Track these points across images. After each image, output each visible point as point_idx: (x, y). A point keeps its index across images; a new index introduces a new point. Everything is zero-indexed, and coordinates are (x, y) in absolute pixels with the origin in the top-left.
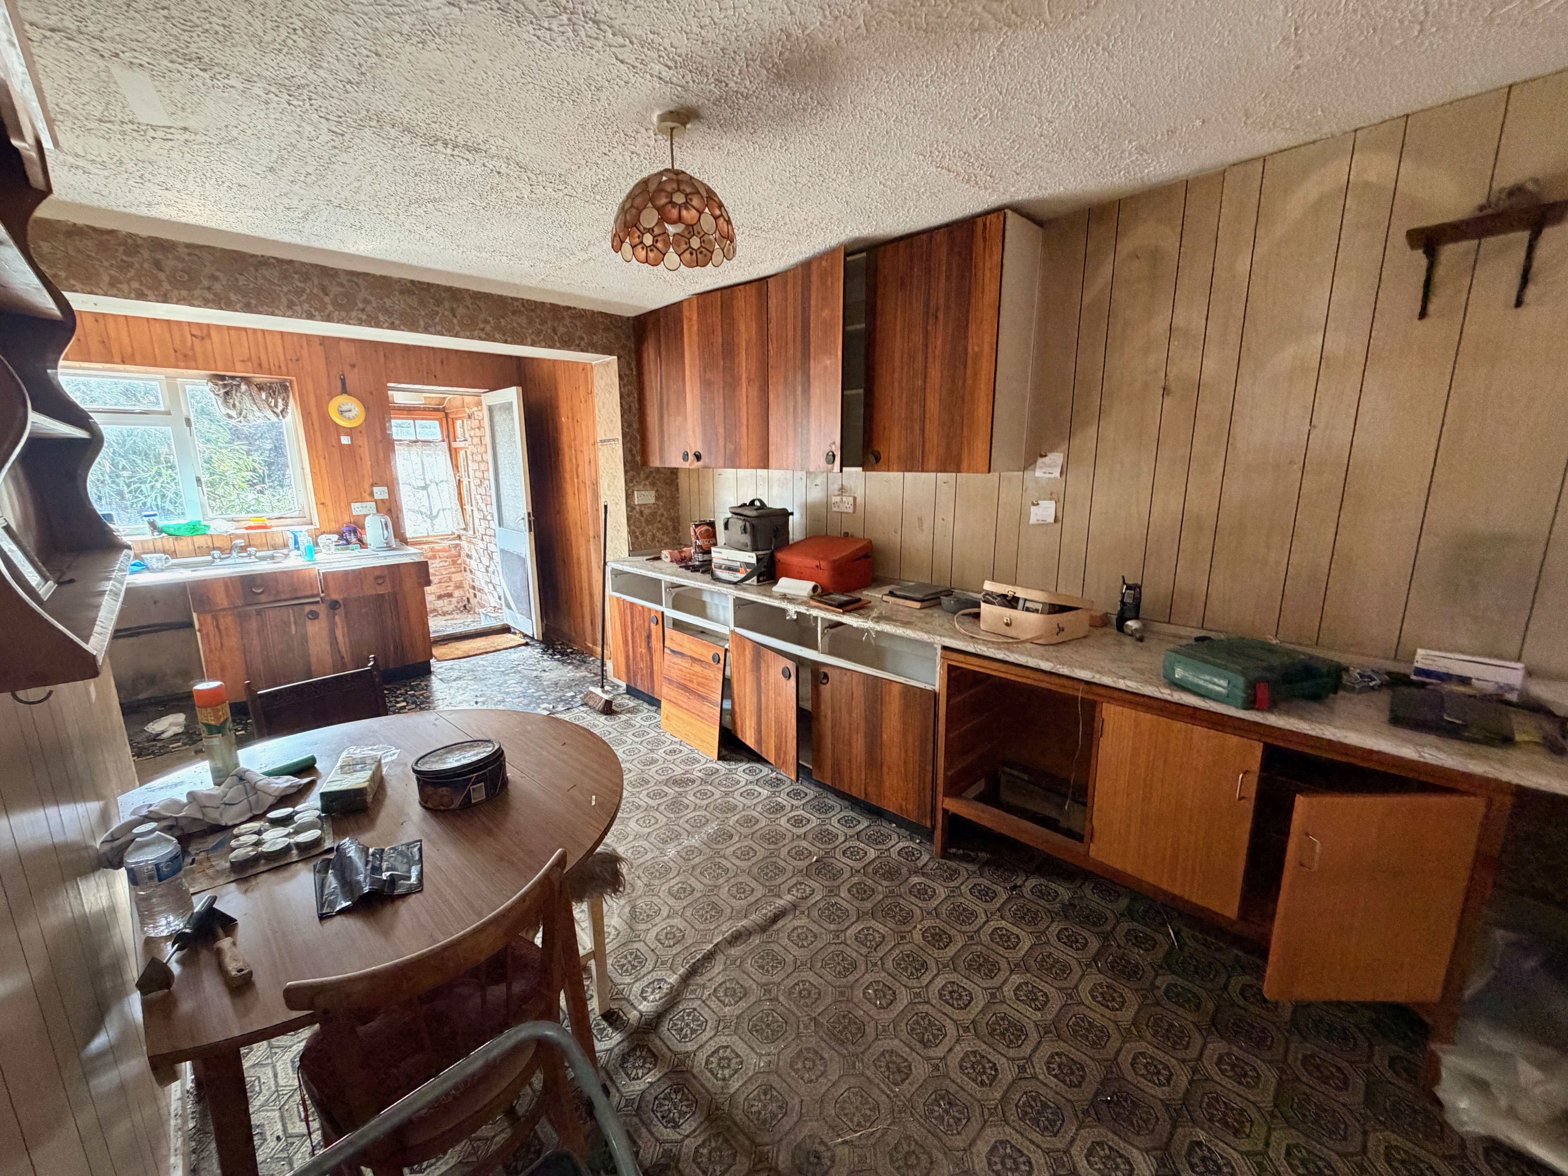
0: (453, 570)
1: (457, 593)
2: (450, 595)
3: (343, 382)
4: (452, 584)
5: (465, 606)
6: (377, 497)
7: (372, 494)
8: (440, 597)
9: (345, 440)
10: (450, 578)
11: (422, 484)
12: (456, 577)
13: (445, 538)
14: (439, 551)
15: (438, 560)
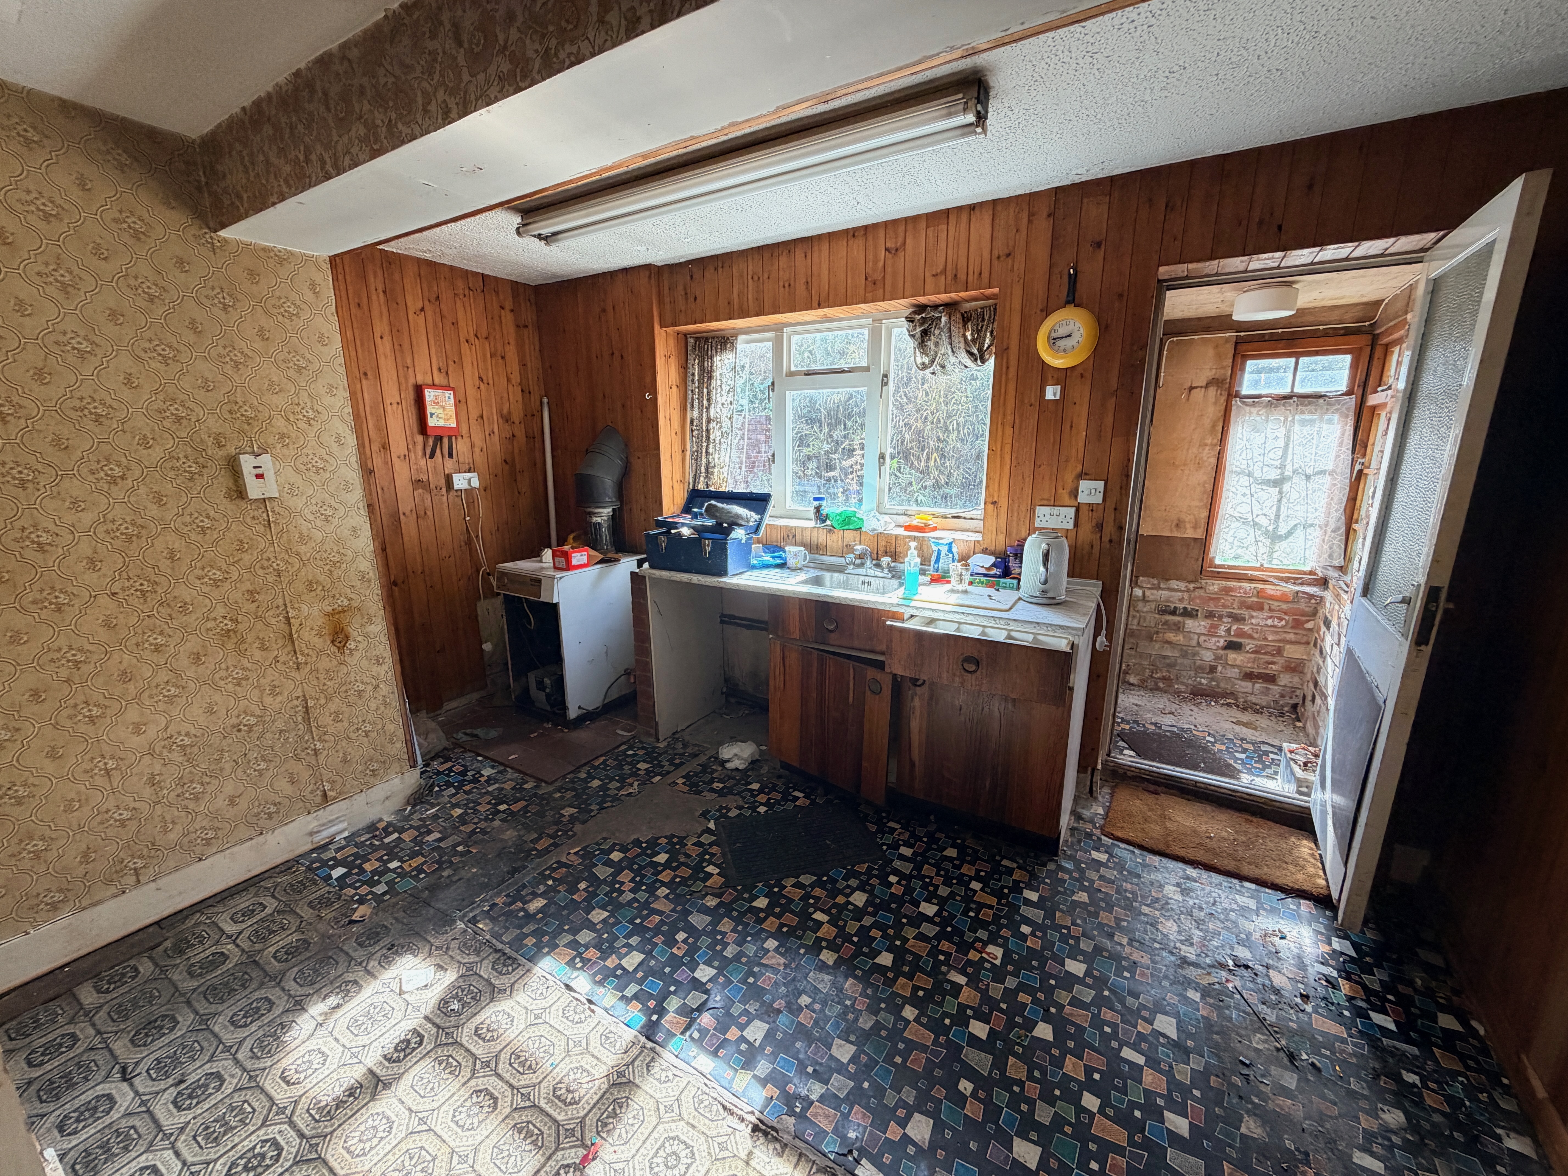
0: (1291, 637)
1: (1285, 679)
2: (1271, 679)
3: (1073, 281)
4: (1280, 660)
5: (1295, 707)
6: (1082, 498)
7: (1075, 493)
8: (1249, 676)
9: (1052, 393)
10: (1279, 651)
11: (1274, 475)
12: (1293, 652)
13: (1296, 578)
14: (1272, 598)
15: (1266, 614)
